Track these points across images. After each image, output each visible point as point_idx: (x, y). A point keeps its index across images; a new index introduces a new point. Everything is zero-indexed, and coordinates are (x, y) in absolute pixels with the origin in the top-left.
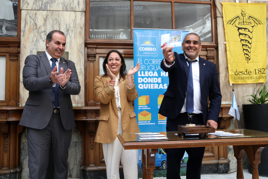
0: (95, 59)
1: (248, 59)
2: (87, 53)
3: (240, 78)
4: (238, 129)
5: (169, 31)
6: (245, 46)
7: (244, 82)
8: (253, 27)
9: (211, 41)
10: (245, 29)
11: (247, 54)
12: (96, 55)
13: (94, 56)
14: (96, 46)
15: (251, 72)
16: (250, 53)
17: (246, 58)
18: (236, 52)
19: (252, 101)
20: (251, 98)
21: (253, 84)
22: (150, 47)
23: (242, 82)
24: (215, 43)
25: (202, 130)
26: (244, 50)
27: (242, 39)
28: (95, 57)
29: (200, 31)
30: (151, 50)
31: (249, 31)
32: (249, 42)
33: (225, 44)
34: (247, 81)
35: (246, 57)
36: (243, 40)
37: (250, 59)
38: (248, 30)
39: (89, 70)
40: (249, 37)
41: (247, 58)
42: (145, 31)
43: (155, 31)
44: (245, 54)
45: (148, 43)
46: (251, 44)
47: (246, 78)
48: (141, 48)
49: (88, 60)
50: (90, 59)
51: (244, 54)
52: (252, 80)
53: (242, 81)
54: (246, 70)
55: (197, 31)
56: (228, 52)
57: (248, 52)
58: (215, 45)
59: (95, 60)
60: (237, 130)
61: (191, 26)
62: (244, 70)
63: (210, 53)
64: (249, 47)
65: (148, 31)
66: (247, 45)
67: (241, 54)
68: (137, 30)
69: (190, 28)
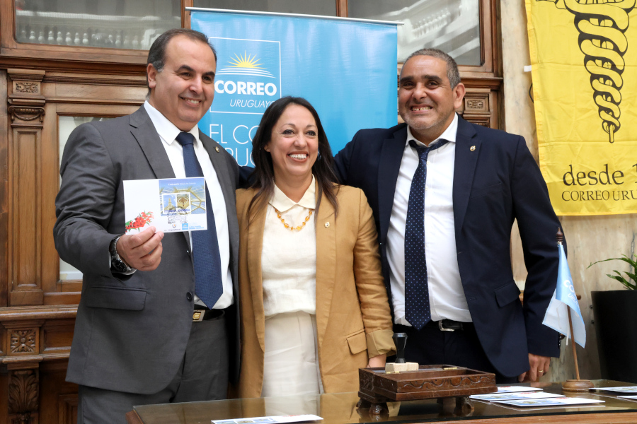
0: (42, 122)
1: (612, 128)
2: (8, 98)
3: (585, 196)
4: (582, 378)
5: (326, 22)
6: (601, 80)
7: (599, 210)
8: (628, 11)
9: (479, 63)
10: (601, 18)
11: (608, 111)
12: (43, 105)
13: (38, 111)
14: (43, 72)
15: (622, 175)
16: (617, 104)
17: (606, 124)
18: (567, 104)
19: (627, 278)
20: (624, 268)
21: (628, 219)
22: (257, 79)
23: (589, 211)
24: (490, 70)
25: (449, 381)
26: (596, 93)
27: (589, 54)
28: (41, 114)
29: (438, 29)
30: (259, 93)
31: (615, 26)
32: (614, 67)
33: (529, 75)
34: (609, 206)
35: (605, 121)
36: (594, 59)
37: (617, 129)
38: (609, 23)
39: (16, 165)
40: (616, 49)
41: (610, 123)
42: (237, 22)
43: (273, 20)
44: (601, 108)
45: (247, 65)
46: (620, 72)
47: (606, 197)
48: (222, 82)
49: (13, 127)
50: (18, 122)
51: (597, 108)
52: (627, 203)
53: (593, 207)
54: (607, 165)
55: (429, 27)
56: (537, 103)
57: (613, 101)
58: (491, 76)
59: (42, 128)
60: (578, 384)
61: (406, 9)
62: (599, 169)
63: (474, 105)
64: (614, 85)
65: (249, 21)
66: (606, 78)
67: (587, 110)
68: (206, 15)
69: (402, 17)
